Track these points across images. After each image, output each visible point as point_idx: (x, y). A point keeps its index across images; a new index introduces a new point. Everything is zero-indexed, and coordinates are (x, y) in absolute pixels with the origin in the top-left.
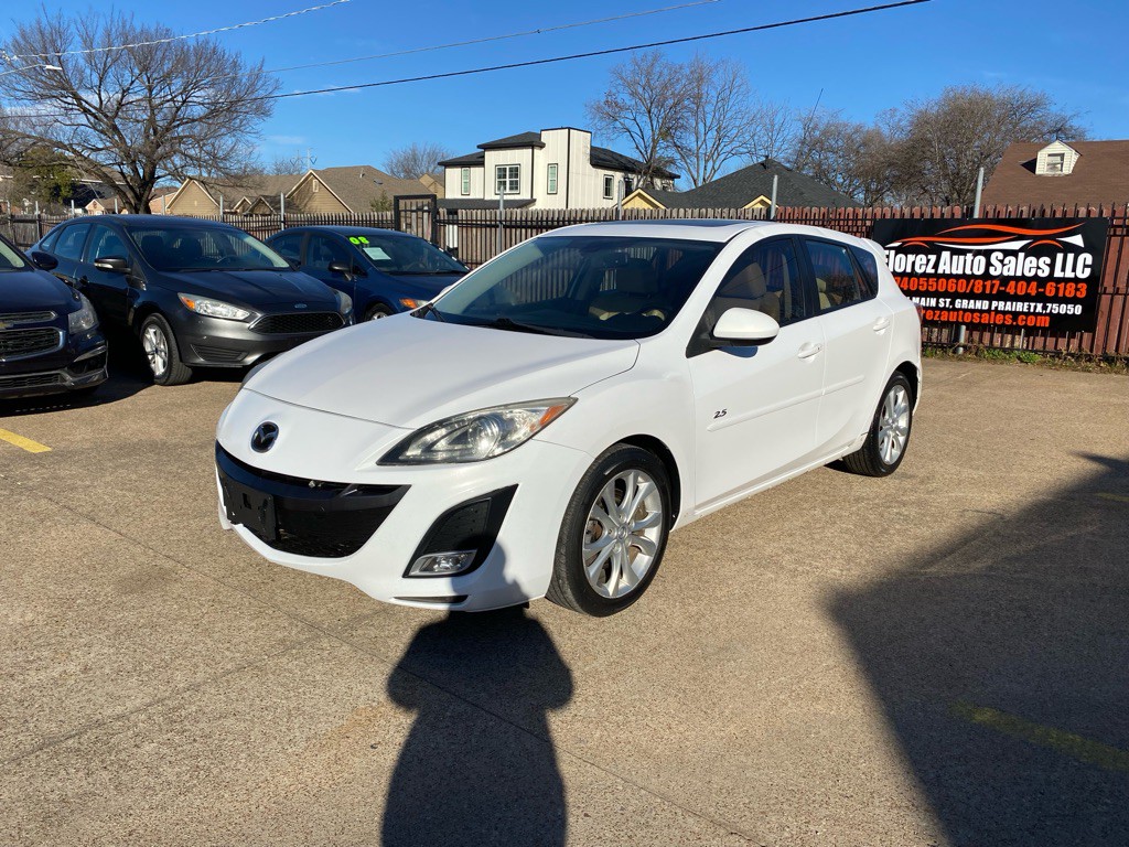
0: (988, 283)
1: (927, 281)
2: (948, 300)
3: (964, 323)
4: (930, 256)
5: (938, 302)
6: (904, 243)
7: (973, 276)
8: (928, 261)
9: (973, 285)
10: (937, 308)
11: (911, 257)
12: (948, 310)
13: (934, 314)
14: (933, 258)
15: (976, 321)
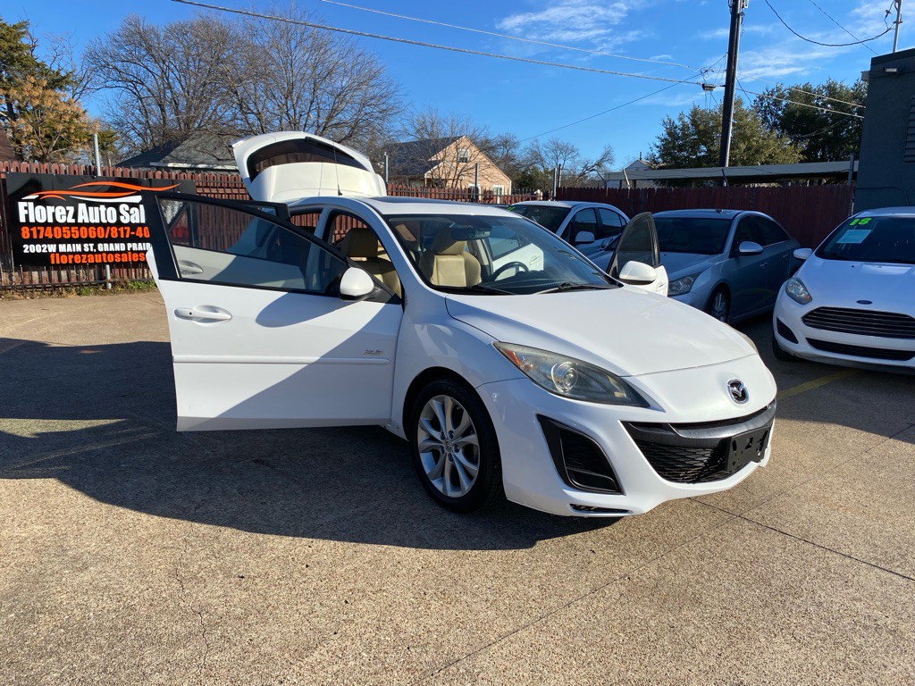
0: (121, 229)
1: (70, 230)
2: (92, 245)
3: (108, 263)
4: (68, 208)
5: (83, 248)
6: (41, 196)
7: (108, 224)
8: (67, 212)
9: (110, 231)
10: (83, 252)
11: (50, 209)
12: (93, 253)
13: (82, 258)
14: (71, 209)
15: (118, 260)
